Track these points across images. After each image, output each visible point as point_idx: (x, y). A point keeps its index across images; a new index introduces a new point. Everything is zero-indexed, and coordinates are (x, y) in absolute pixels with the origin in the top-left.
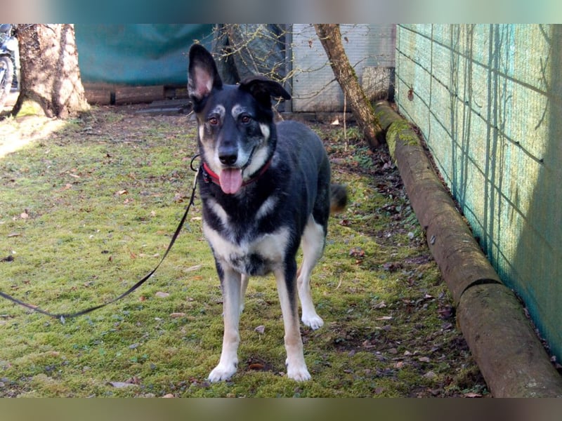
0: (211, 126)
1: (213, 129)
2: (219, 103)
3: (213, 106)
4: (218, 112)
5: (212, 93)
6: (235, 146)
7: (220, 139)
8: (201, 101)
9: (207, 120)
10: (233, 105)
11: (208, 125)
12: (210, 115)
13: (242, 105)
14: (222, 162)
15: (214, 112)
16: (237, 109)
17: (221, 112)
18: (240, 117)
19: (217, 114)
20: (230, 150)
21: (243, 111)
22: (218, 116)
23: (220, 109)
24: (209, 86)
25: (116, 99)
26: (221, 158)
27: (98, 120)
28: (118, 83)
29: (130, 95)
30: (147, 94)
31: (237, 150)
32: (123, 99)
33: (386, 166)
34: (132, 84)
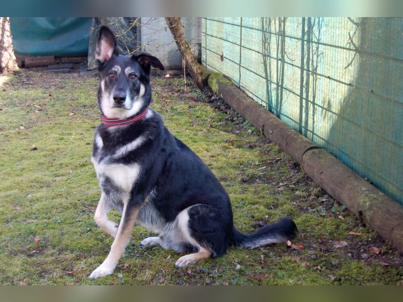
0: (110, 79)
1: (111, 81)
2: (117, 65)
3: (113, 66)
4: (116, 70)
5: (112, 58)
6: (125, 92)
7: (115, 87)
8: (103, 63)
9: (107, 75)
10: (126, 67)
11: (107, 78)
12: (110, 71)
13: (132, 68)
14: (115, 102)
15: (113, 69)
16: (129, 70)
17: (118, 70)
18: (130, 75)
19: (115, 71)
20: (122, 95)
21: (133, 71)
22: (116, 72)
23: (117, 68)
24: (110, 53)
25: (25, 64)
26: (115, 98)
27: (27, 76)
28: (26, 54)
29: (34, 62)
30: (44, 61)
31: (126, 95)
32: (29, 64)
33: (213, 98)
34: (35, 55)
